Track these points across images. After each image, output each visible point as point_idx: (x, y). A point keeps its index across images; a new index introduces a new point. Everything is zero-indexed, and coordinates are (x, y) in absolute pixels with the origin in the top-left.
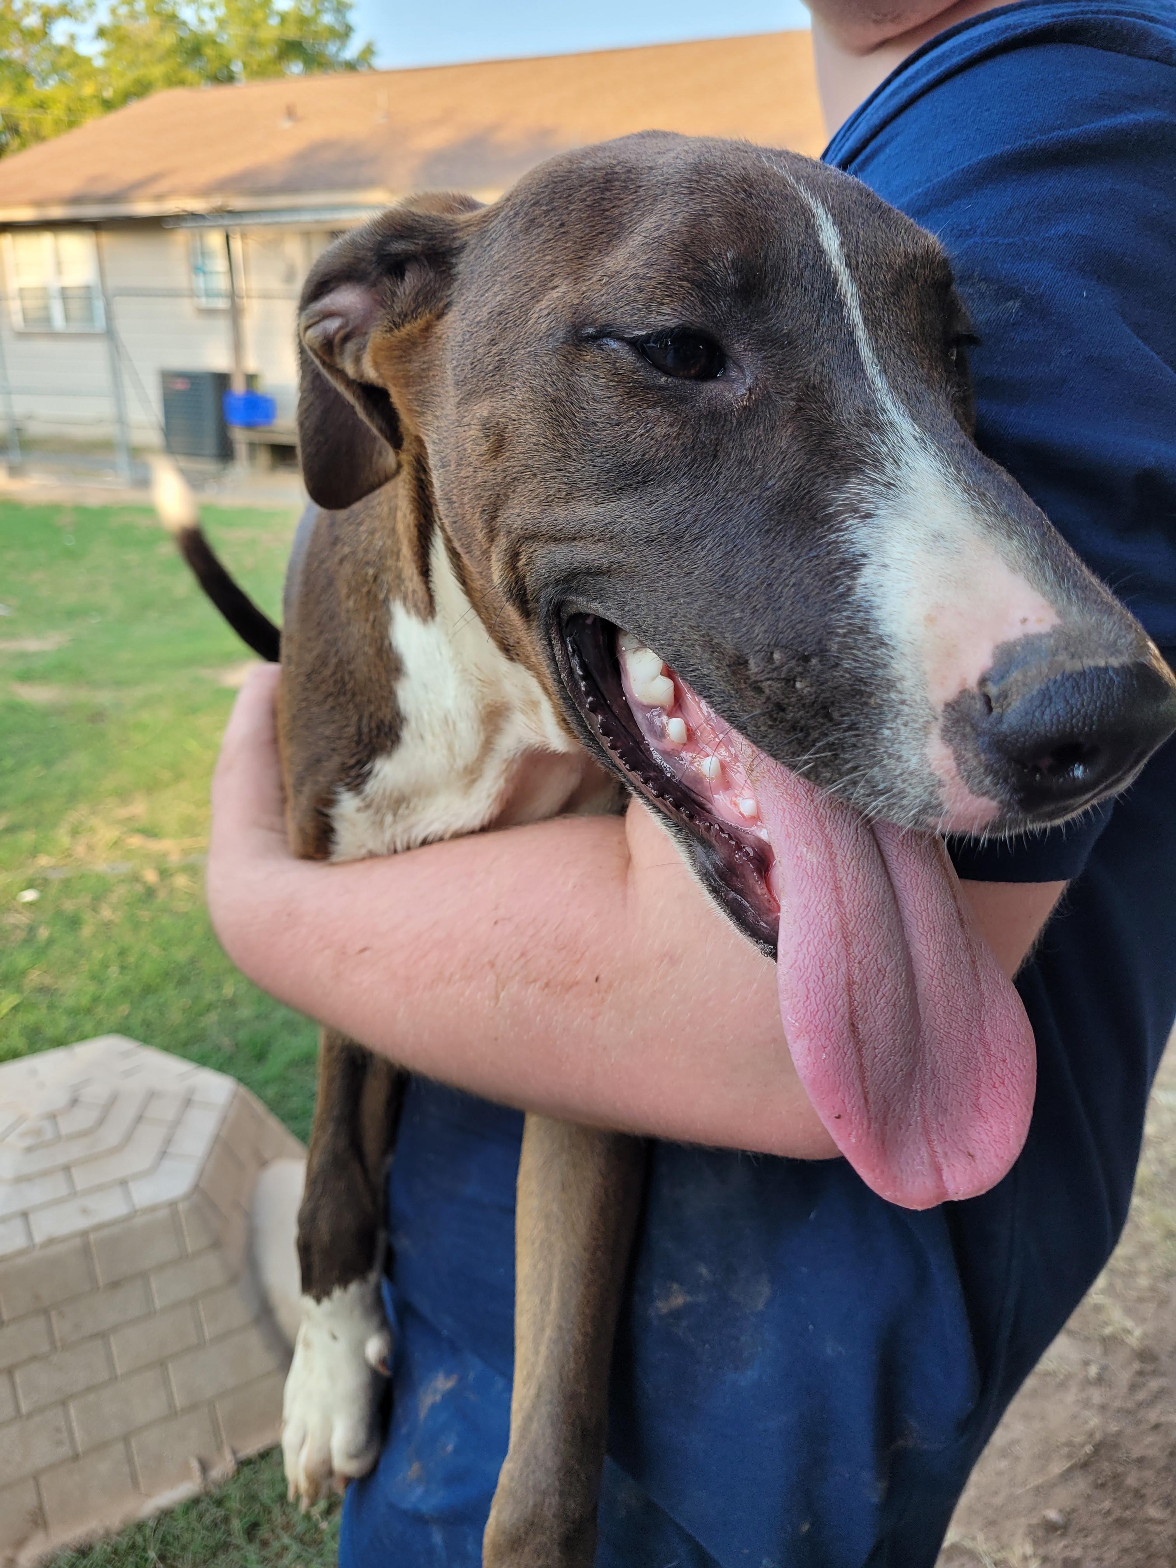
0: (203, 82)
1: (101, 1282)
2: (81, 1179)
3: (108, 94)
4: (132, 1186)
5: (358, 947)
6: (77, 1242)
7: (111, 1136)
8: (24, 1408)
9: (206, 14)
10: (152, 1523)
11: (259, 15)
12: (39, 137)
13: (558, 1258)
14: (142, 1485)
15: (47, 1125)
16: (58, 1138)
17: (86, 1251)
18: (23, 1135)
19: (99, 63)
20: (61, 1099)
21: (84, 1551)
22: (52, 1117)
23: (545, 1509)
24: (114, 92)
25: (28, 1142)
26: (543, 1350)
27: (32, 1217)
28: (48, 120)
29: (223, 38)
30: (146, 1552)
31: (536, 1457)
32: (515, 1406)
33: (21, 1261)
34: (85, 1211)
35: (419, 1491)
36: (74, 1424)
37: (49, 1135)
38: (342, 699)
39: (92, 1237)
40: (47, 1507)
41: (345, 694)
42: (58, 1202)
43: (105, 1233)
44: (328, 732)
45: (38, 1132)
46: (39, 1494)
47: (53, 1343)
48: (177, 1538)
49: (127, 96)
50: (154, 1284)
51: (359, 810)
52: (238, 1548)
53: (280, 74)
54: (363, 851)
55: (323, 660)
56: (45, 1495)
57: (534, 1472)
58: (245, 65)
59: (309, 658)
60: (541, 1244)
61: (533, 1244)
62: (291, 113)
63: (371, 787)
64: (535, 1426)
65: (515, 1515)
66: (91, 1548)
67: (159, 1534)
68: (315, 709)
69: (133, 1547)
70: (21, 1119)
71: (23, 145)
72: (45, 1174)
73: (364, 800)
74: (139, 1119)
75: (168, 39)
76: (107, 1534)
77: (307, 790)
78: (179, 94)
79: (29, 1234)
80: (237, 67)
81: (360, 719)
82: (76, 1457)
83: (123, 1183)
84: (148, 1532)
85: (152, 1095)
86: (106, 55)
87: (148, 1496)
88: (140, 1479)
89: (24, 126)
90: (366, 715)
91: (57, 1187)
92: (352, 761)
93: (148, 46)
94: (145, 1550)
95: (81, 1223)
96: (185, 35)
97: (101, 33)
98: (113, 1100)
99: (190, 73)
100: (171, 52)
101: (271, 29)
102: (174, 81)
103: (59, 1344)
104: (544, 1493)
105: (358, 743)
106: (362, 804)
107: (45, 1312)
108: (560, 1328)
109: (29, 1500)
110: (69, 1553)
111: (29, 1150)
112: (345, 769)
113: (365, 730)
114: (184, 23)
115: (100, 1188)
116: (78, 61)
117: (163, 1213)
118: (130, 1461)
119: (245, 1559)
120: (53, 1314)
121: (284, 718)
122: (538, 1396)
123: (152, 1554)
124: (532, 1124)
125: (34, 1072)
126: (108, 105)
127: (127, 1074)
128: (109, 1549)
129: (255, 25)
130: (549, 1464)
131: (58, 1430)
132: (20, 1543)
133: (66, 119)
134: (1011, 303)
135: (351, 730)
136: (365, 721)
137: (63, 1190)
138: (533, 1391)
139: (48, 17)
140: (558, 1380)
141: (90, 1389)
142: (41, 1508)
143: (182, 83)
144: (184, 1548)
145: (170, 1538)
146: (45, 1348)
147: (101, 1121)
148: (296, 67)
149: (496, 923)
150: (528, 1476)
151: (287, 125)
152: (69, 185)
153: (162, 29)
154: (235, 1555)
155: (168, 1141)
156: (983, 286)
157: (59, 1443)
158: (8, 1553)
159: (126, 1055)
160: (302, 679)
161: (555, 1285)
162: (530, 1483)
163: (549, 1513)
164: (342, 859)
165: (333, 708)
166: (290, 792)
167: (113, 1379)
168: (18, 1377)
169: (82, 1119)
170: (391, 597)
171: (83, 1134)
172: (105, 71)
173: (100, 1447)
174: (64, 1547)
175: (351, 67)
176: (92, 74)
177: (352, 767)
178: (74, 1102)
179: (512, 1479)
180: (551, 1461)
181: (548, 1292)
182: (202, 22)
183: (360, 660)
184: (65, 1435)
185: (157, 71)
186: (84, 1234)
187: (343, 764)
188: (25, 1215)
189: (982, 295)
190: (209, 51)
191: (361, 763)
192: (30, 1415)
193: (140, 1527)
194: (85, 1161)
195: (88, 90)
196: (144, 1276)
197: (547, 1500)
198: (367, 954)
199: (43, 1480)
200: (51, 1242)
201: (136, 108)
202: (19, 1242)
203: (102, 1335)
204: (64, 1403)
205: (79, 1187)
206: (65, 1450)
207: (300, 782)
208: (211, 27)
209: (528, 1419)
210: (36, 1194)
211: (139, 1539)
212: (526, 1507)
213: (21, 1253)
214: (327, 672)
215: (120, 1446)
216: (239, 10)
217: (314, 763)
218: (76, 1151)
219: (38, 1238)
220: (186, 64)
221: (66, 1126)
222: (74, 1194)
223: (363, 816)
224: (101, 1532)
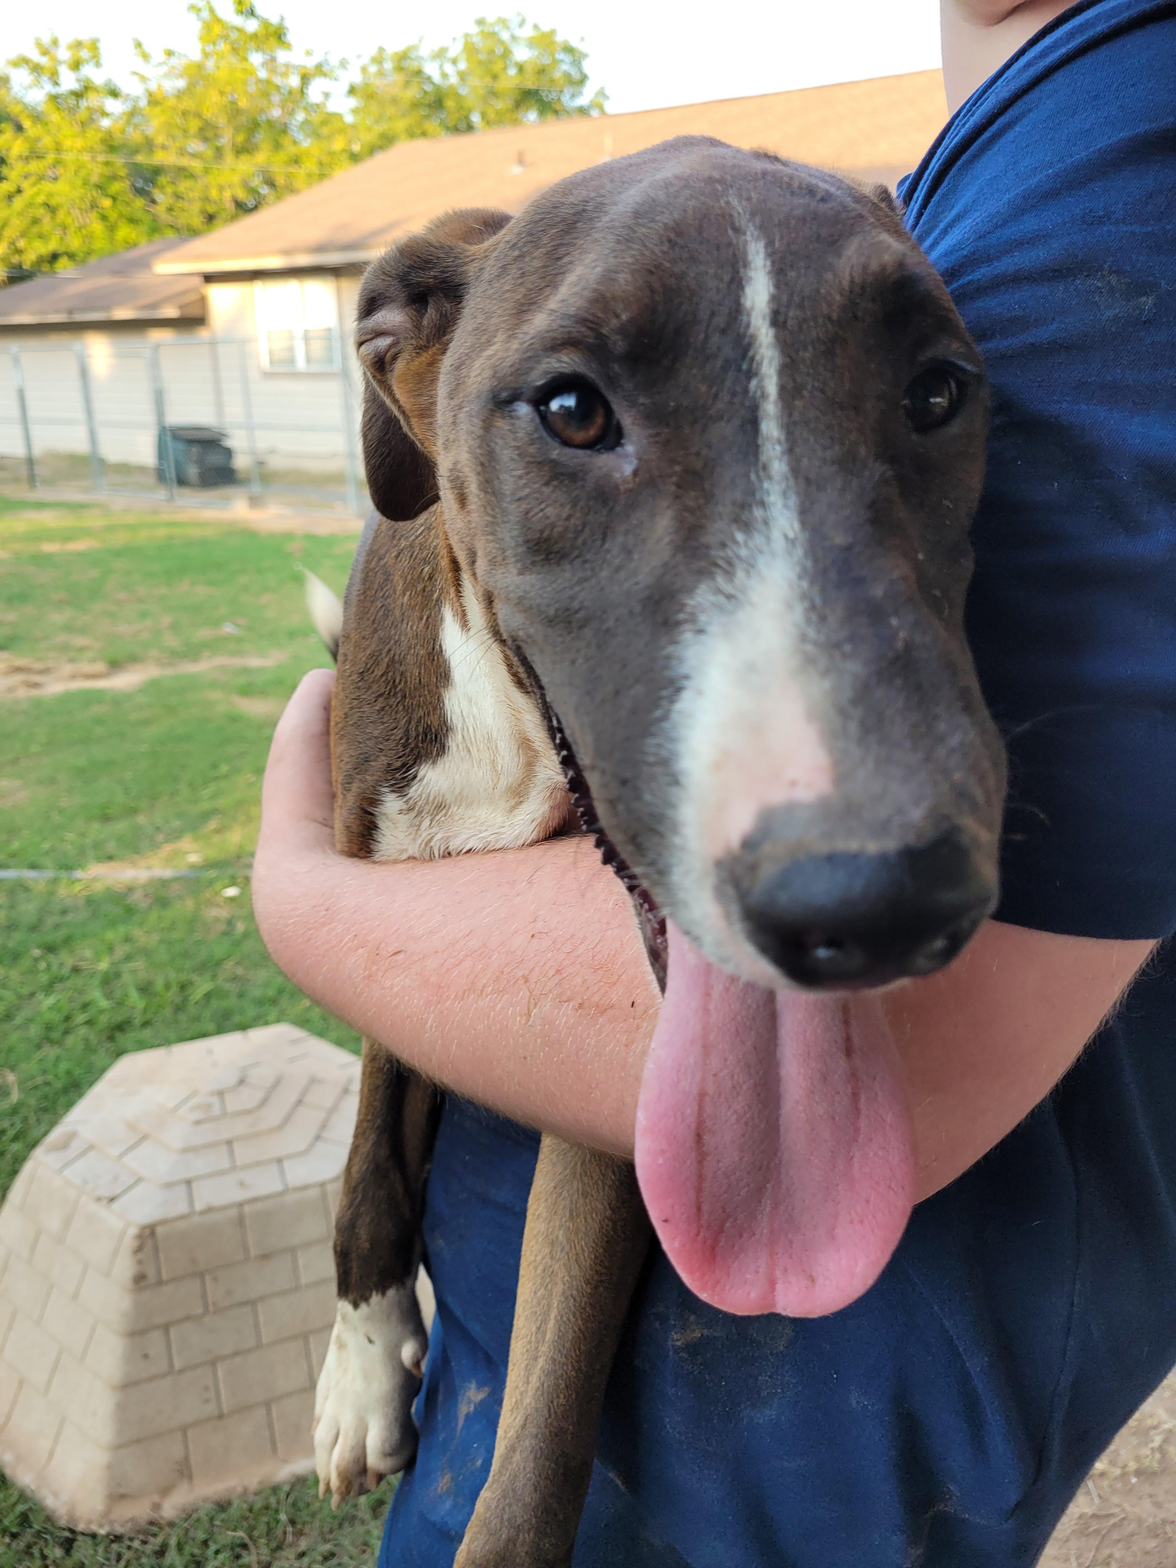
0: (443, 133)
1: (253, 1252)
2: (243, 1153)
3: (356, 148)
4: (286, 1164)
5: (392, 949)
6: (233, 1213)
7: (273, 1115)
8: (178, 1364)
9: (449, 68)
10: (286, 1488)
11: (498, 67)
12: (291, 190)
13: (560, 1288)
14: (279, 1450)
15: (215, 1100)
16: (224, 1114)
17: (241, 1221)
18: (193, 1109)
19: (349, 119)
20: (231, 1079)
21: (223, 1506)
22: (221, 1094)
23: (518, 1545)
24: (362, 146)
25: (198, 1115)
26: (534, 1380)
27: (194, 1185)
28: (300, 172)
29: (464, 91)
30: (278, 1514)
31: (513, 1490)
32: (500, 1432)
33: (181, 1225)
34: (242, 1184)
35: (448, 1504)
36: (222, 1385)
37: (216, 1110)
38: (392, 701)
39: (247, 1209)
40: (192, 1458)
41: (395, 694)
42: (221, 1173)
43: (259, 1206)
44: (376, 733)
45: (208, 1107)
46: (186, 1447)
47: (206, 1305)
48: (308, 1505)
49: (373, 150)
50: (301, 1261)
51: (401, 812)
52: (363, 1522)
53: (516, 122)
54: (405, 856)
55: (375, 659)
56: (191, 1447)
57: (510, 1505)
58: (484, 115)
59: (363, 656)
60: (544, 1270)
61: (536, 1268)
62: (520, 160)
63: (414, 791)
64: (517, 1457)
65: (487, 1547)
66: (229, 1503)
67: (290, 1500)
68: (366, 708)
69: (267, 1508)
70: (195, 1093)
71: (279, 198)
72: (210, 1146)
73: (407, 802)
74: (299, 1102)
75: (412, 93)
76: (245, 1491)
77: (355, 787)
78: (421, 144)
79: (191, 1202)
80: (476, 118)
81: (409, 722)
82: (221, 1417)
83: (279, 1161)
84: (282, 1496)
85: (313, 1081)
86: (355, 111)
87: (286, 1461)
88: (279, 1445)
89: (280, 180)
90: (415, 718)
91: (219, 1160)
92: (398, 764)
93: (394, 101)
94: (277, 1511)
95: (239, 1195)
96: (428, 88)
97: (352, 91)
98: (277, 1083)
99: (432, 126)
100: (415, 105)
101: (510, 79)
102: (416, 133)
103: (211, 1308)
104: (519, 1529)
105: (405, 746)
106: (405, 807)
107: (201, 1275)
108: (554, 1360)
109: (177, 1451)
110: (209, 1506)
111: (198, 1123)
112: (390, 770)
113: (413, 734)
114: (429, 78)
115: (258, 1164)
116: (331, 118)
117: (314, 1193)
118: (270, 1426)
119: (368, 1532)
120: (208, 1278)
121: (336, 716)
122: (523, 1427)
123: (283, 1517)
124: (547, 1143)
125: (210, 1052)
126: (355, 158)
127: (292, 1060)
128: (245, 1506)
129: (495, 77)
130: (528, 1499)
131: (207, 1388)
132: (166, 1491)
133: (317, 172)
134: (1144, 299)
135: (399, 733)
136: (413, 725)
137: (226, 1164)
138: (519, 1421)
139: (305, 79)
140: (546, 1413)
141: (236, 1354)
142: (187, 1459)
143: (424, 134)
144: (313, 1515)
145: (301, 1505)
146: (200, 1311)
147: (264, 1102)
148: (532, 116)
149: (533, 936)
150: (504, 1509)
151: (517, 170)
152: (315, 234)
153: (407, 84)
154: (360, 1529)
155: (324, 1126)
156: (1113, 279)
157: (207, 1401)
158: (156, 1498)
159: (294, 1042)
160: (355, 677)
161: (554, 1313)
162: (506, 1517)
163: (521, 1550)
164: (384, 858)
165: (383, 709)
166: (339, 790)
167: (259, 1346)
168: (173, 1332)
169: (247, 1098)
170: (442, 598)
171: (248, 1112)
172: (353, 127)
173: (244, 1409)
174: (206, 1500)
175: (583, 111)
176: (344, 129)
177: (397, 769)
178: (241, 1082)
179: (488, 1508)
180: (529, 1496)
181: (545, 1321)
182: (445, 76)
183: (410, 659)
184: (211, 1394)
185: (400, 125)
186: (241, 1205)
187: (389, 765)
188: (188, 1183)
189: (1112, 290)
190: (450, 103)
191: (406, 767)
192: (181, 1371)
193: (275, 1489)
194: (245, 1138)
195: (338, 144)
196: (292, 1250)
197: (521, 1537)
198: (401, 956)
199: (190, 1434)
200: (209, 1210)
201: (380, 158)
202: (182, 1208)
203: (252, 1303)
204: (213, 1363)
205: (239, 1163)
206: (211, 1409)
207: (349, 780)
208: (454, 80)
209: (512, 1449)
210: (200, 1165)
211: (273, 1501)
212: (499, 1540)
213: (182, 1217)
214: (378, 673)
215: (262, 1412)
216: (480, 63)
217: (362, 764)
218: (239, 1127)
219: (199, 1206)
220: (427, 117)
221: (233, 1103)
222: (233, 1168)
223: (404, 818)
224: (240, 1489)
